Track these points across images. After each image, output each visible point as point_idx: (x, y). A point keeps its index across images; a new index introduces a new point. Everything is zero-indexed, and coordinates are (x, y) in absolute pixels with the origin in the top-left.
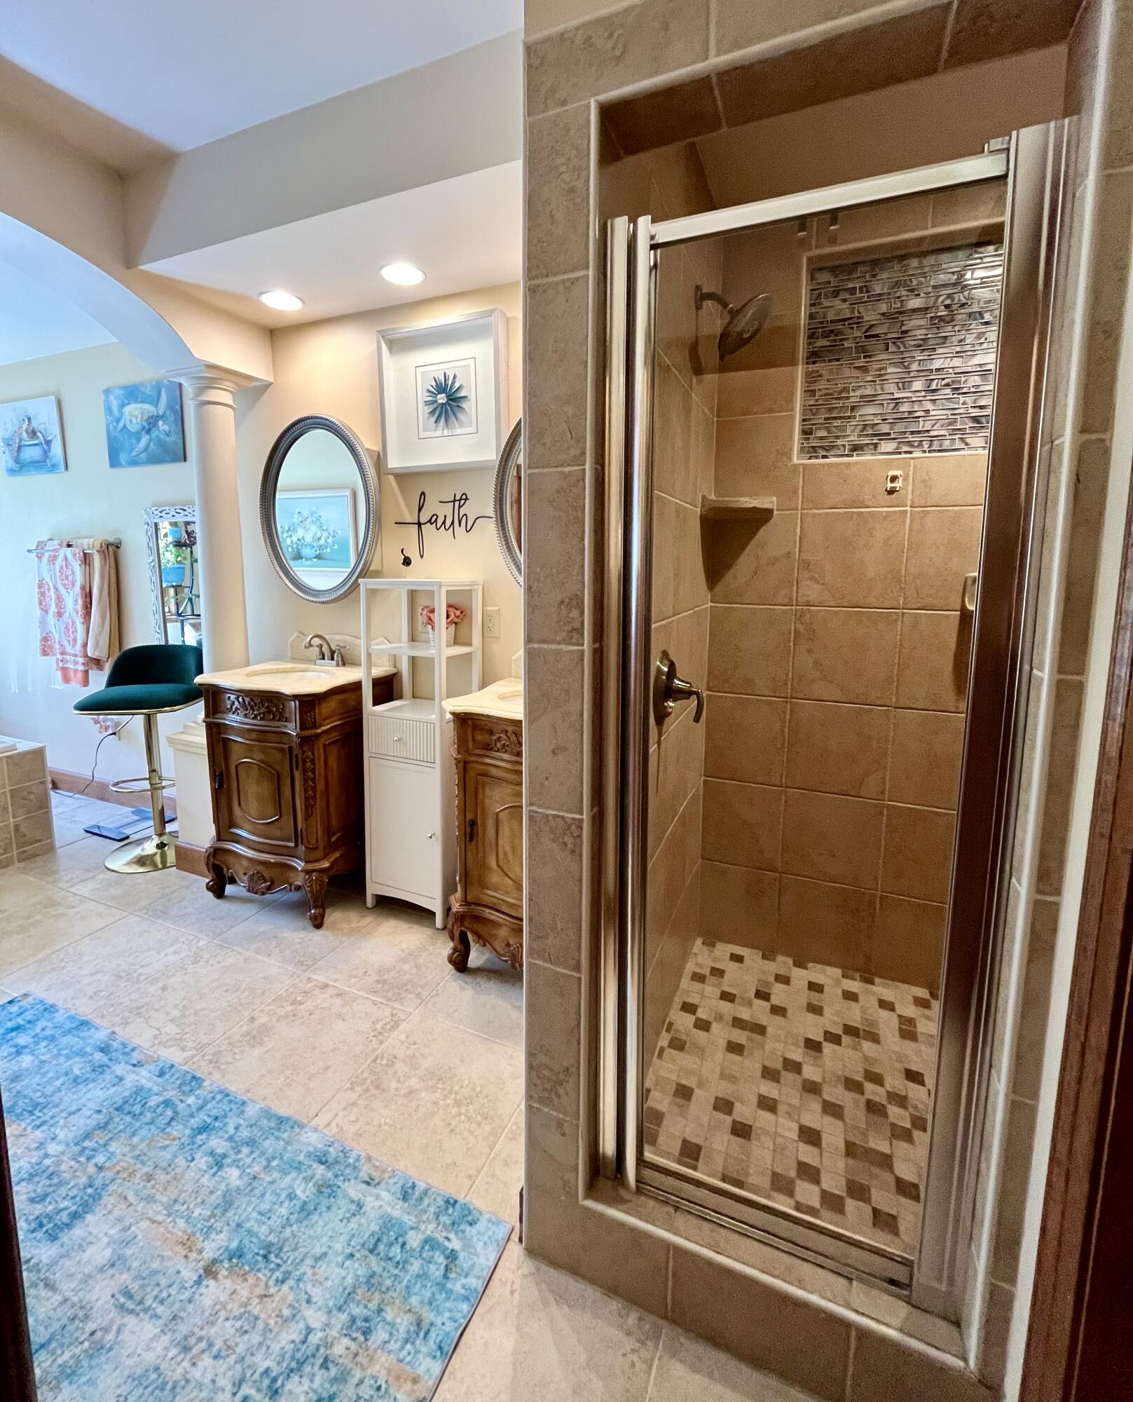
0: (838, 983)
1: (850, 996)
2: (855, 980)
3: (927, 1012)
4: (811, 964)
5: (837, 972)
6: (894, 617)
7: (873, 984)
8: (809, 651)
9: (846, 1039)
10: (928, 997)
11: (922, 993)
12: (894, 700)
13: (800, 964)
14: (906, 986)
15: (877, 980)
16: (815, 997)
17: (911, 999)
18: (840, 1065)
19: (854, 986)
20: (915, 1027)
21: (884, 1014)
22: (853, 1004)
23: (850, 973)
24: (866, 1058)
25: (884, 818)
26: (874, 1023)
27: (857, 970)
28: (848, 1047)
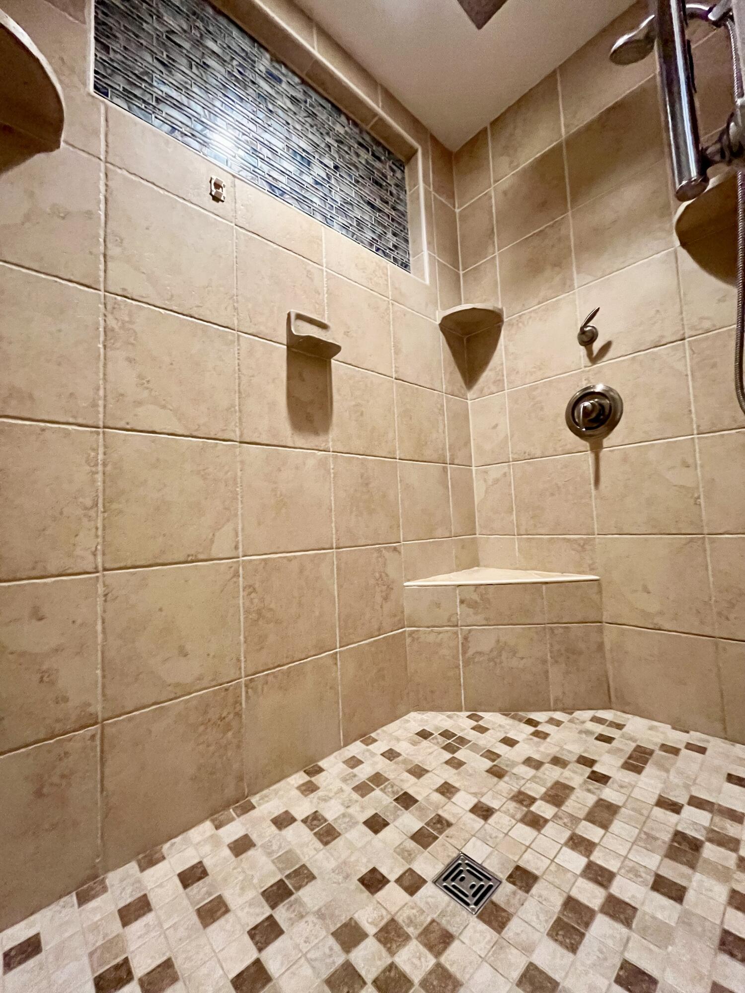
0: (215, 841)
1: (242, 846)
2: (233, 819)
3: (319, 793)
4: (166, 846)
5: (207, 826)
6: (230, 337)
7: (254, 807)
8: (130, 360)
9: (281, 914)
10: (306, 778)
11: (299, 778)
12: (238, 433)
13: (150, 860)
14: (282, 784)
15: (254, 800)
16: (201, 892)
17: (298, 793)
18: (306, 971)
19: (234, 830)
20: (326, 820)
21: (289, 832)
22: (251, 852)
23: (222, 816)
24: (320, 915)
25: (241, 579)
26: (288, 857)
27: (227, 806)
28: (292, 922)
